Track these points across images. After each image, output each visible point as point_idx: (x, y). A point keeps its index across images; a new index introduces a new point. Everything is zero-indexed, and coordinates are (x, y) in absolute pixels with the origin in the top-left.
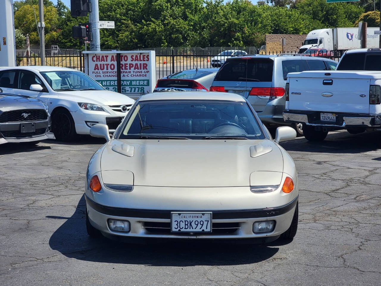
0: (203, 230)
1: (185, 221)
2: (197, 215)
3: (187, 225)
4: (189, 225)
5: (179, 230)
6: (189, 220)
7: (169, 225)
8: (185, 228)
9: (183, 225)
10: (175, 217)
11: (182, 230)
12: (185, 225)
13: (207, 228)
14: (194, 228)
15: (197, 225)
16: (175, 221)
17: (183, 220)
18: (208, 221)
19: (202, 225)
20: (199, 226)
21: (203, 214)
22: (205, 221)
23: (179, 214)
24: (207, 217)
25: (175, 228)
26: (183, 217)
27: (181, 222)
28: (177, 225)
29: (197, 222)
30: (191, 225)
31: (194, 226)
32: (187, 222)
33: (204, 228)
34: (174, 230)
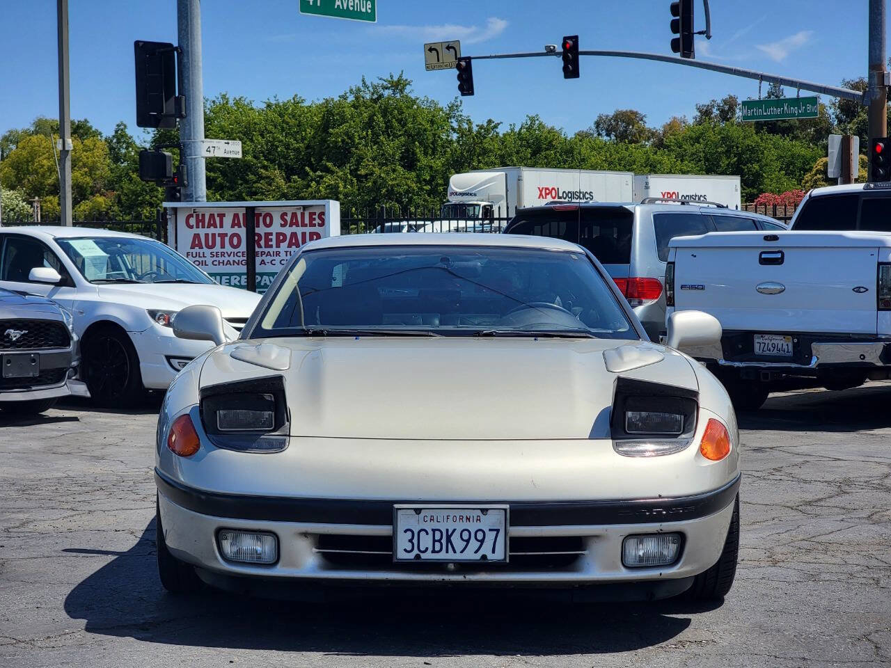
0: (484, 557)
1: (434, 531)
2: (465, 513)
3: (439, 541)
4: (444, 541)
5: (418, 556)
6: (443, 526)
7: (388, 543)
8: (434, 551)
9: (426, 541)
10: (405, 520)
11: (424, 556)
12: (434, 541)
13: (494, 552)
14: (458, 549)
15: (468, 541)
16: (406, 531)
17: (429, 526)
18: (498, 531)
19: (482, 541)
20: (474, 544)
21: (484, 511)
22: (490, 530)
23: (418, 511)
24: (495, 519)
25: (405, 550)
26: (428, 519)
27: (423, 534)
28: (410, 541)
29: (465, 533)
30: (449, 541)
31: (458, 544)
32: (437, 533)
33: (486, 550)
34: (402, 555)
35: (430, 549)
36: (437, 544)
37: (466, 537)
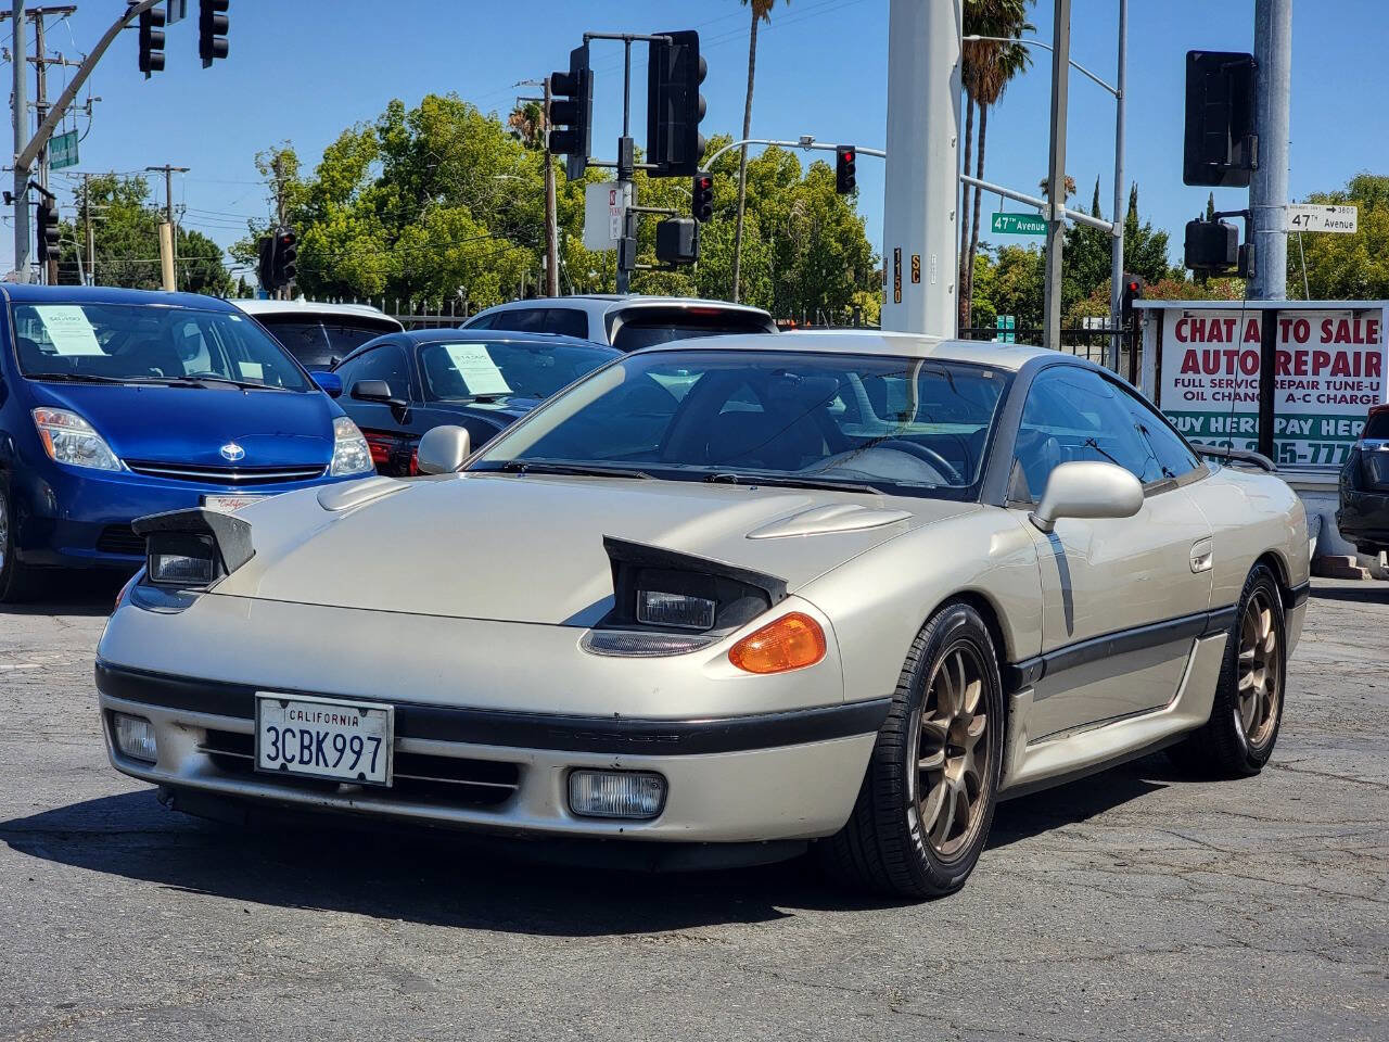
0: (362, 776)
1: (302, 732)
2: (341, 712)
3: (308, 748)
4: (314, 748)
5: (283, 767)
6: (313, 727)
7: (251, 743)
8: (301, 762)
9: (293, 746)
10: (270, 714)
11: (290, 767)
12: (303, 747)
13: (373, 770)
14: (331, 762)
15: (342, 751)
16: (269, 730)
17: (297, 726)
18: (378, 741)
19: (359, 754)
20: (349, 757)
21: (364, 711)
22: (369, 738)
23: (284, 703)
24: (377, 723)
25: (269, 756)
26: (296, 715)
27: (288, 735)
28: (274, 744)
29: (340, 740)
30: (320, 749)
31: (331, 754)
32: (306, 736)
33: (364, 766)
34: (266, 763)
35: (297, 758)
36: (306, 752)
37: (340, 746)
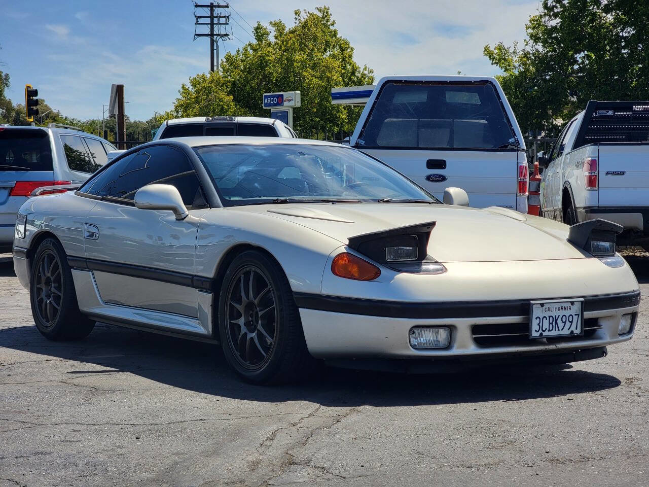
0: (572, 332)
1: (549, 317)
2: (564, 305)
3: (552, 323)
4: (554, 323)
5: (541, 334)
6: (553, 314)
7: (525, 327)
8: (549, 330)
9: (546, 324)
10: (537, 312)
11: (545, 334)
12: (550, 323)
13: (576, 329)
14: (560, 329)
15: (565, 323)
16: (536, 319)
17: (547, 314)
18: (578, 315)
19: (572, 322)
20: (568, 324)
21: (572, 303)
22: (575, 315)
23: (542, 305)
24: (576, 308)
25: (536, 331)
26: (547, 310)
27: (545, 319)
28: (539, 324)
29: (564, 318)
30: (556, 323)
31: (560, 324)
32: (551, 318)
33: (573, 328)
34: (535, 334)
36: (551, 325)
37: (564, 320)
